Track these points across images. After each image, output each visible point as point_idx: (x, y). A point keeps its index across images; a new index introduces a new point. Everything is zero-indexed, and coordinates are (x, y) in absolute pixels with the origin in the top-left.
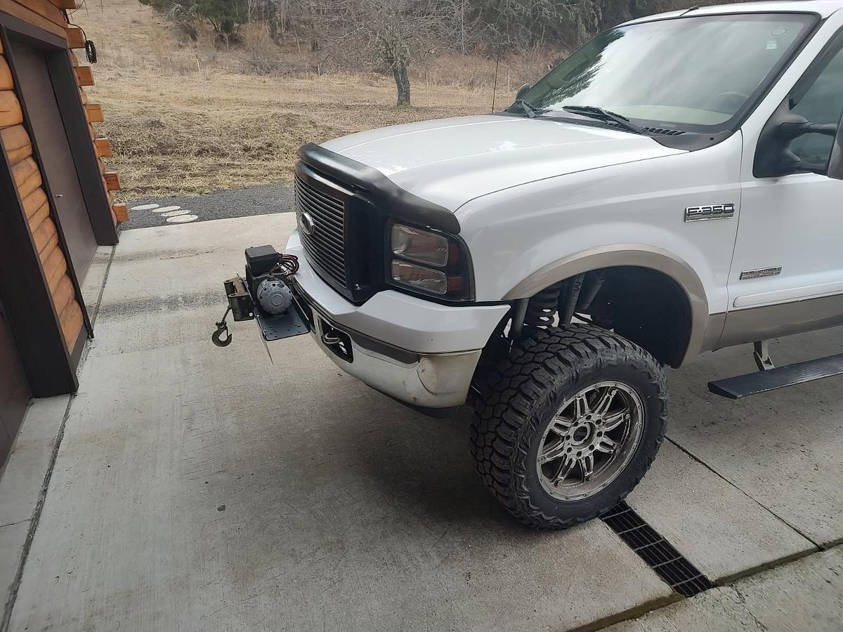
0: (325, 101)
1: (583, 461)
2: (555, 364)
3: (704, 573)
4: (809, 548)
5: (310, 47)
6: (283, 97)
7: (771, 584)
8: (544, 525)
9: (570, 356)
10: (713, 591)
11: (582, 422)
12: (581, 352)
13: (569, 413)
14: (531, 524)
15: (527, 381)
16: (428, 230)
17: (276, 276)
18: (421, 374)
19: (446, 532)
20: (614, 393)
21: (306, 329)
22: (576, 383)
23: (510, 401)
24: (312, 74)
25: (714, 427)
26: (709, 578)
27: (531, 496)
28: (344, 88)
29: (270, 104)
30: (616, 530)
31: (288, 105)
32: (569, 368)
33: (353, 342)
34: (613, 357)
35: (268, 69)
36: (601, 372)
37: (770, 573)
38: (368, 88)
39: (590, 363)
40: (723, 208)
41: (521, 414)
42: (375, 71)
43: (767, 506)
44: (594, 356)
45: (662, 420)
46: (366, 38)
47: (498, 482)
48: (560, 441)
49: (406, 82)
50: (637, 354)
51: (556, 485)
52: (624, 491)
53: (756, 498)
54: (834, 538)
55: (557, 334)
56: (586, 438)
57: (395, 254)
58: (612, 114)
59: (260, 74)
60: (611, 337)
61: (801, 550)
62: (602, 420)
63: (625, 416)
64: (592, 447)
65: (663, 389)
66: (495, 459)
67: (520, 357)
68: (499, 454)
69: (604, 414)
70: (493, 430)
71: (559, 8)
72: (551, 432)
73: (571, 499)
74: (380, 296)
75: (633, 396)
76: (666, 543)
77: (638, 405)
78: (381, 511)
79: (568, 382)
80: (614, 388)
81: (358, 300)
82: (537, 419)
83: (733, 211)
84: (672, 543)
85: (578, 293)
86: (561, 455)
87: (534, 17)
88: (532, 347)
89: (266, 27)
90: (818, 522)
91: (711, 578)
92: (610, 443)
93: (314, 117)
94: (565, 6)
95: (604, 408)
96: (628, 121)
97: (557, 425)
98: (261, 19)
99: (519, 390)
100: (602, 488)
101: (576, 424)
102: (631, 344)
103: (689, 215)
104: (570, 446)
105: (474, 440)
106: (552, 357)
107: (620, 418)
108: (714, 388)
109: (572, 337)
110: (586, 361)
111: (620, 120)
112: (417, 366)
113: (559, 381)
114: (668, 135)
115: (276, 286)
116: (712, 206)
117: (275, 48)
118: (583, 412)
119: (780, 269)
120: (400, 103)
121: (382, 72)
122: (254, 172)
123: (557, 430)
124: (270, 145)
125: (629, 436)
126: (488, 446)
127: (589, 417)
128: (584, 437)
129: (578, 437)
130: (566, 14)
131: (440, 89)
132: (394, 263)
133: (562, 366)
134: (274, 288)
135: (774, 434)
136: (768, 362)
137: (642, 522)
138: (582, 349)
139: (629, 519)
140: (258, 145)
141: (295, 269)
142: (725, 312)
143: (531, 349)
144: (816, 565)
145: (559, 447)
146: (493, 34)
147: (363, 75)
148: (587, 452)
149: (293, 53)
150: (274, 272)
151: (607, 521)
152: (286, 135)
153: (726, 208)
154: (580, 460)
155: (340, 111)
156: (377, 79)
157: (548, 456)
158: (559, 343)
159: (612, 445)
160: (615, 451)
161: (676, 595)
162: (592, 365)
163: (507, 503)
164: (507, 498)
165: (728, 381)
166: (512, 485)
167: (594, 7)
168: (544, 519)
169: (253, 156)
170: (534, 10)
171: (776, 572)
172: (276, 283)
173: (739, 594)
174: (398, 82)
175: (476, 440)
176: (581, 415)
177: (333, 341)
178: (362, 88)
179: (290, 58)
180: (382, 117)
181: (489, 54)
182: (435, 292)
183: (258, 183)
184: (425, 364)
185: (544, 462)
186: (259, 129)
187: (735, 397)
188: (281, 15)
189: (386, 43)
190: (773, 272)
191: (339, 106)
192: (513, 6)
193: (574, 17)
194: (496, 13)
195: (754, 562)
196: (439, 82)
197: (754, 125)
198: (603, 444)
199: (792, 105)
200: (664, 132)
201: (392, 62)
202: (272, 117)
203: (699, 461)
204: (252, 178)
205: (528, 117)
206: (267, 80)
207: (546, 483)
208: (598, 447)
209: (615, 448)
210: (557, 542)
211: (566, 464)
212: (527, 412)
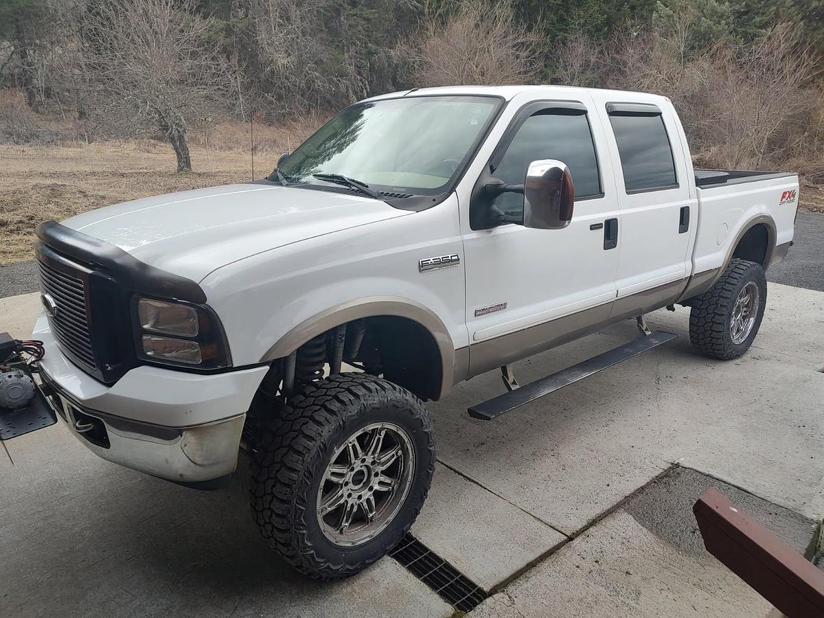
0: (97, 169)
1: (365, 504)
2: (322, 415)
3: (481, 585)
4: (562, 540)
5: (77, 115)
6: (46, 167)
7: (535, 581)
8: (334, 575)
9: (335, 406)
10: (489, 601)
11: (358, 465)
12: (345, 399)
13: (343, 460)
14: (321, 577)
15: (297, 436)
16: (175, 302)
17: (12, 366)
18: (185, 449)
19: (236, 607)
20: (383, 433)
21: (52, 420)
22: (344, 431)
23: (283, 459)
24: (80, 142)
25: (483, 447)
26: (485, 589)
27: (315, 551)
28: (117, 155)
29: (30, 175)
30: (403, 563)
31: (52, 175)
32: (335, 417)
33: (107, 426)
34: (375, 400)
35: (29, 138)
36: (367, 416)
37: (533, 571)
38: (146, 155)
39: (354, 410)
40: (450, 258)
41: (294, 470)
42: (152, 138)
43: (528, 510)
44: (357, 402)
45: (430, 451)
46: (137, 106)
47: (280, 543)
48: (339, 489)
49: (185, 149)
50: (397, 394)
51: (341, 532)
52: (405, 525)
53: (519, 505)
54: (580, 527)
55: (323, 386)
56: (365, 480)
57: (144, 330)
58: (353, 181)
59: (17, 143)
60: (373, 381)
61: (556, 543)
62: (376, 460)
63: (397, 453)
64: (371, 489)
65: (426, 421)
66: (275, 520)
67: (291, 414)
68: (278, 515)
69: (376, 455)
70: (269, 492)
71: (330, 81)
72: (327, 481)
73: (358, 543)
74: (133, 373)
75: (401, 433)
76: (447, 565)
77: (406, 441)
78: (164, 601)
79: (336, 430)
80: (383, 429)
81: (109, 380)
82: (310, 472)
83: (458, 259)
84: (453, 564)
85: (343, 344)
86: (342, 501)
87: (309, 88)
88: (301, 402)
89: (21, 96)
90: (567, 516)
91: (486, 589)
92: (388, 481)
93: (83, 185)
94: (335, 79)
95: (377, 449)
96: (367, 187)
97: (334, 474)
98: (15, 86)
99: (290, 447)
100: (386, 526)
101: (352, 469)
102: (390, 385)
103: (423, 267)
104: (350, 491)
105: (253, 504)
106: (319, 409)
107: (393, 455)
108: (472, 413)
109: (338, 387)
110: (350, 408)
111: (360, 186)
112: (180, 441)
113: (326, 431)
114: (400, 198)
115: (13, 377)
116: (441, 257)
117: (34, 116)
118: (356, 456)
119: (505, 304)
120: (180, 169)
121: (160, 139)
122: (13, 248)
123: (334, 479)
124: (32, 218)
125: (404, 471)
126: (267, 509)
127: (363, 461)
128: (363, 480)
129: (356, 481)
130: (337, 86)
131: (223, 154)
132: (144, 338)
133: (329, 416)
134: (10, 379)
135: (530, 444)
136: (514, 383)
137: (426, 549)
138: (346, 397)
139: (415, 549)
140: (18, 218)
141: (40, 354)
142: (467, 346)
143: (301, 405)
144: (568, 555)
145: (340, 494)
146: (271, 102)
147: (139, 143)
148: (367, 494)
149: (57, 120)
150: (9, 362)
151: (396, 557)
152: (51, 206)
153: (453, 258)
154: (361, 503)
155: (115, 179)
156: (155, 146)
157: (329, 506)
158: (325, 395)
159: (390, 482)
160: (393, 488)
161: (458, 613)
162: (356, 411)
163: (293, 563)
164: (291, 557)
165: (481, 406)
166: (294, 543)
167: (361, 80)
168: (332, 570)
169: (12, 231)
170: (308, 82)
171: (538, 569)
172: (13, 374)
173: (510, 597)
174: (176, 149)
175: (256, 504)
176: (356, 459)
177: (86, 428)
178: (139, 155)
179: (54, 127)
180: (162, 184)
181: (269, 121)
182: (190, 362)
183: (19, 260)
184: (188, 437)
185: (324, 513)
186: (17, 202)
187: (489, 419)
188: (39, 82)
189: (159, 111)
190: (501, 307)
191: (114, 174)
192: (287, 78)
193: (345, 89)
194: (273, 84)
195: (520, 564)
196: (221, 148)
197: (466, 187)
198: (381, 483)
199: (492, 170)
200: (396, 196)
201: (167, 130)
202: (32, 189)
203: (473, 481)
204: (10, 255)
205: (281, 185)
206: (25, 149)
207: (329, 533)
208: (376, 487)
209: (392, 484)
210: (349, 590)
211: (348, 509)
212: (299, 467)
